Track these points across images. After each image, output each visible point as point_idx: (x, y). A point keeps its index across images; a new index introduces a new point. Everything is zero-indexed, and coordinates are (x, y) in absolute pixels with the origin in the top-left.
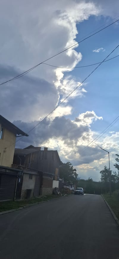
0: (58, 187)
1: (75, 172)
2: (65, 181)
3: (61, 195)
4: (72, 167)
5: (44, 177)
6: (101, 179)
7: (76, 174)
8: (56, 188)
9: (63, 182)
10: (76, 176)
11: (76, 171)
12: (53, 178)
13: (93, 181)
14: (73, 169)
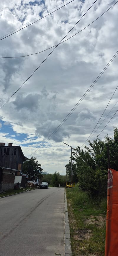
0: (21, 183)
1: (39, 167)
2: (29, 176)
3: (24, 190)
4: (37, 162)
5: (4, 173)
6: (66, 173)
7: (41, 169)
8: (18, 183)
9: (27, 177)
10: (40, 171)
11: (41, 166)
12: (15, 174)
13: (60, 175)
14: (38, 164)
